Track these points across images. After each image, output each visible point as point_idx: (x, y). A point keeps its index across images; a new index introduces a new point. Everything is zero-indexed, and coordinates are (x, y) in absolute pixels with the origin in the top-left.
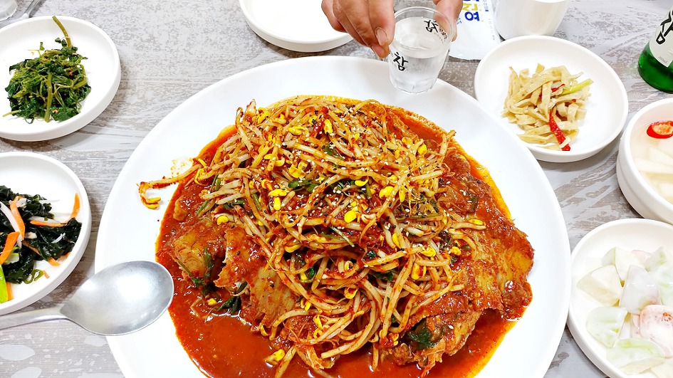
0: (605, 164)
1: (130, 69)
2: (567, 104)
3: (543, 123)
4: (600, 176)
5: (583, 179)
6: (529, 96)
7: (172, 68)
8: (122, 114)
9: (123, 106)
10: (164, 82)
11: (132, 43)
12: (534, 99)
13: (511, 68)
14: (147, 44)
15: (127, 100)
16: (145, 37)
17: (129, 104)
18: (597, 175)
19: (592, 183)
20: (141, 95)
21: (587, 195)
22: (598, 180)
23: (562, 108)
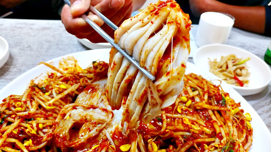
0: (266, 98)
1: (15, 58)
2: (241, 70)
3: (231, 78)
4: (266, 103)
5: (257, 104)
6: (221, 67)
7: (38, 58)
8: (6, 76)
9: (7, 73)
10: (32, 63)
11: (18, 48)
12: (224, 68)
13: (209, 59)
14: (26, 49)
15: (10, 70)
16: (26, 46)
17: (10, 72)
18: (264, 103)
19: (263, 106)
20: (19, 68)
21: (263, 112)
22: (266, 105)
23: (238, 71)
